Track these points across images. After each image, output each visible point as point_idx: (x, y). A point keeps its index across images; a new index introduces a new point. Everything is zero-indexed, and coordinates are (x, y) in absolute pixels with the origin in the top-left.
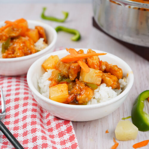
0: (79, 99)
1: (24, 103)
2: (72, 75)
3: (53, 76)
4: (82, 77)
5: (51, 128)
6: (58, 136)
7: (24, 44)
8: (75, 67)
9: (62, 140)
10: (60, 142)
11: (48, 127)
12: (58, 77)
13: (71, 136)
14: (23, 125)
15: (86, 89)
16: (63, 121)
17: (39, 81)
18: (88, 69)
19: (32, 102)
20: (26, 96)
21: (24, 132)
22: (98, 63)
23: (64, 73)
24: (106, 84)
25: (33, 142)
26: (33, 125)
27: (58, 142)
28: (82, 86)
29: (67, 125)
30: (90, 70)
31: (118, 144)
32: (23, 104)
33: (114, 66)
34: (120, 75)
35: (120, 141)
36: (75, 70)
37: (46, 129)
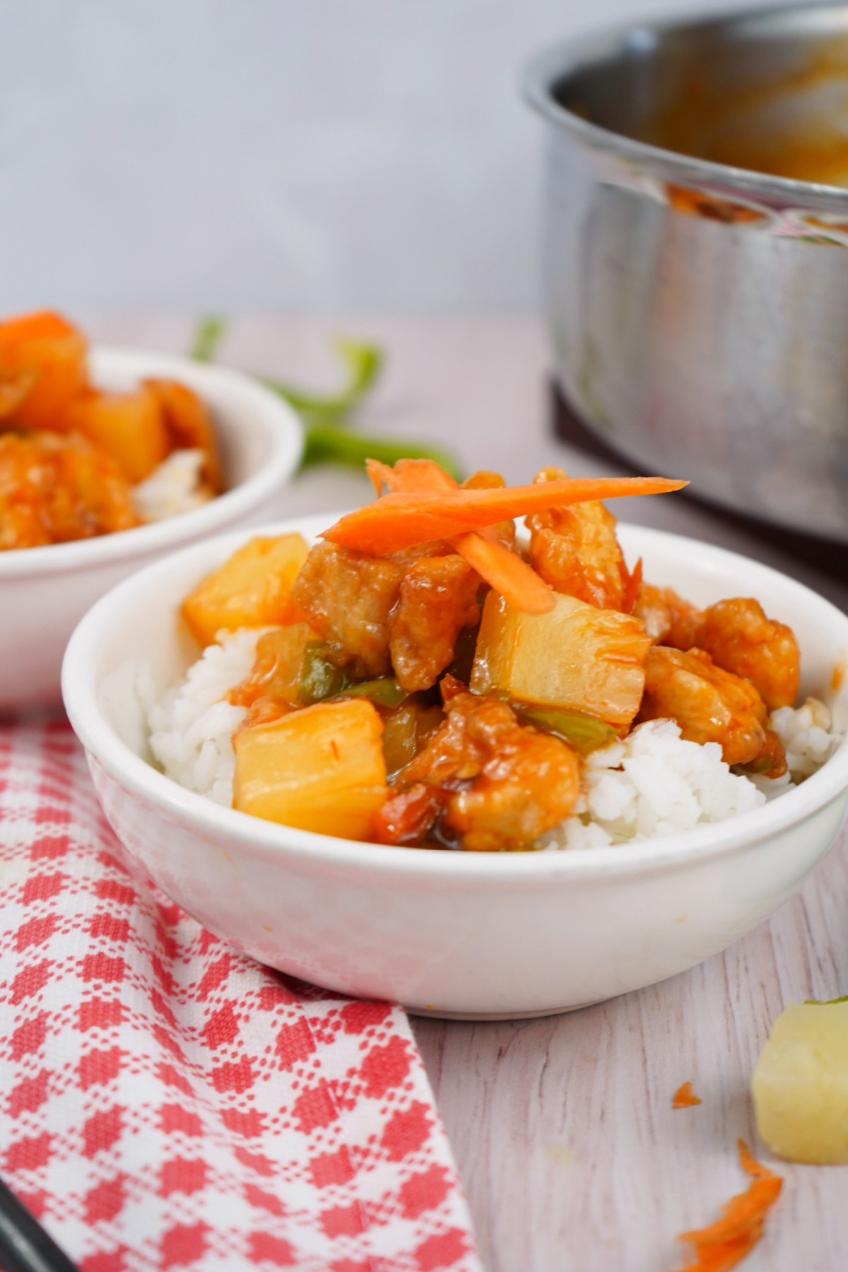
0: (471, 818)
1: (34, 875)
2: (415, 651)
3: (269, 669)
4: (491, 662)
5: (237, 1060)
6: (296, 1121)
7: (50, 470)
8: (436, 583)
9: (323, 1147)
10: (313, 1161)
11: (217, 1053)
12: (308, 671)
13: (397, 1114)
14: (19, 1034)
15: (523, 744)
16: (339, 1005)
17: (156, 714)
18: (544, 592)
19: (98, 872)
20: (55, 830)
21: (19, 1081)
22: (615, 574)
23: (354, 643)
24: (680, 725)
25: (89, 1152)
26: (95, 1029)
27: (294, 1164)
28: (488, 723)
29: (371, 1033)
30: (554, 602)
31: (777, 1185)
32: (22, 883)
33: (735, 602)
34: (779, 674)
35: (788, 1160)
36: (435, 608)
37: (200, 1067)
